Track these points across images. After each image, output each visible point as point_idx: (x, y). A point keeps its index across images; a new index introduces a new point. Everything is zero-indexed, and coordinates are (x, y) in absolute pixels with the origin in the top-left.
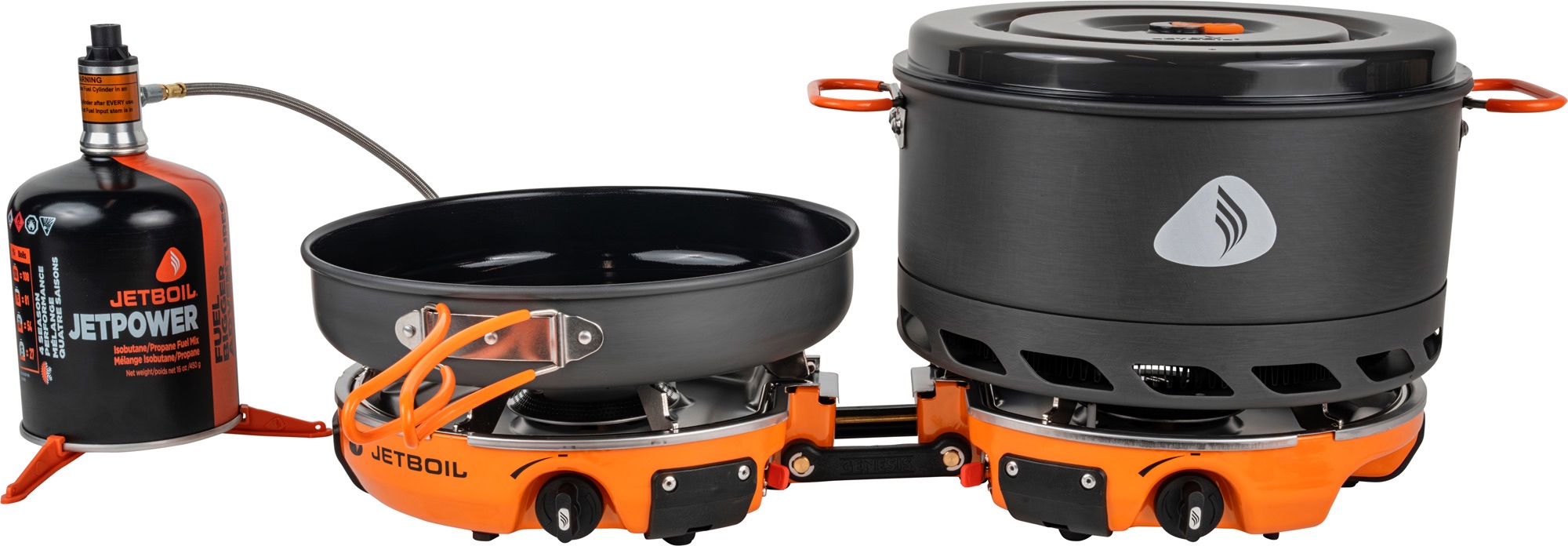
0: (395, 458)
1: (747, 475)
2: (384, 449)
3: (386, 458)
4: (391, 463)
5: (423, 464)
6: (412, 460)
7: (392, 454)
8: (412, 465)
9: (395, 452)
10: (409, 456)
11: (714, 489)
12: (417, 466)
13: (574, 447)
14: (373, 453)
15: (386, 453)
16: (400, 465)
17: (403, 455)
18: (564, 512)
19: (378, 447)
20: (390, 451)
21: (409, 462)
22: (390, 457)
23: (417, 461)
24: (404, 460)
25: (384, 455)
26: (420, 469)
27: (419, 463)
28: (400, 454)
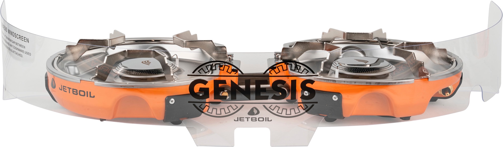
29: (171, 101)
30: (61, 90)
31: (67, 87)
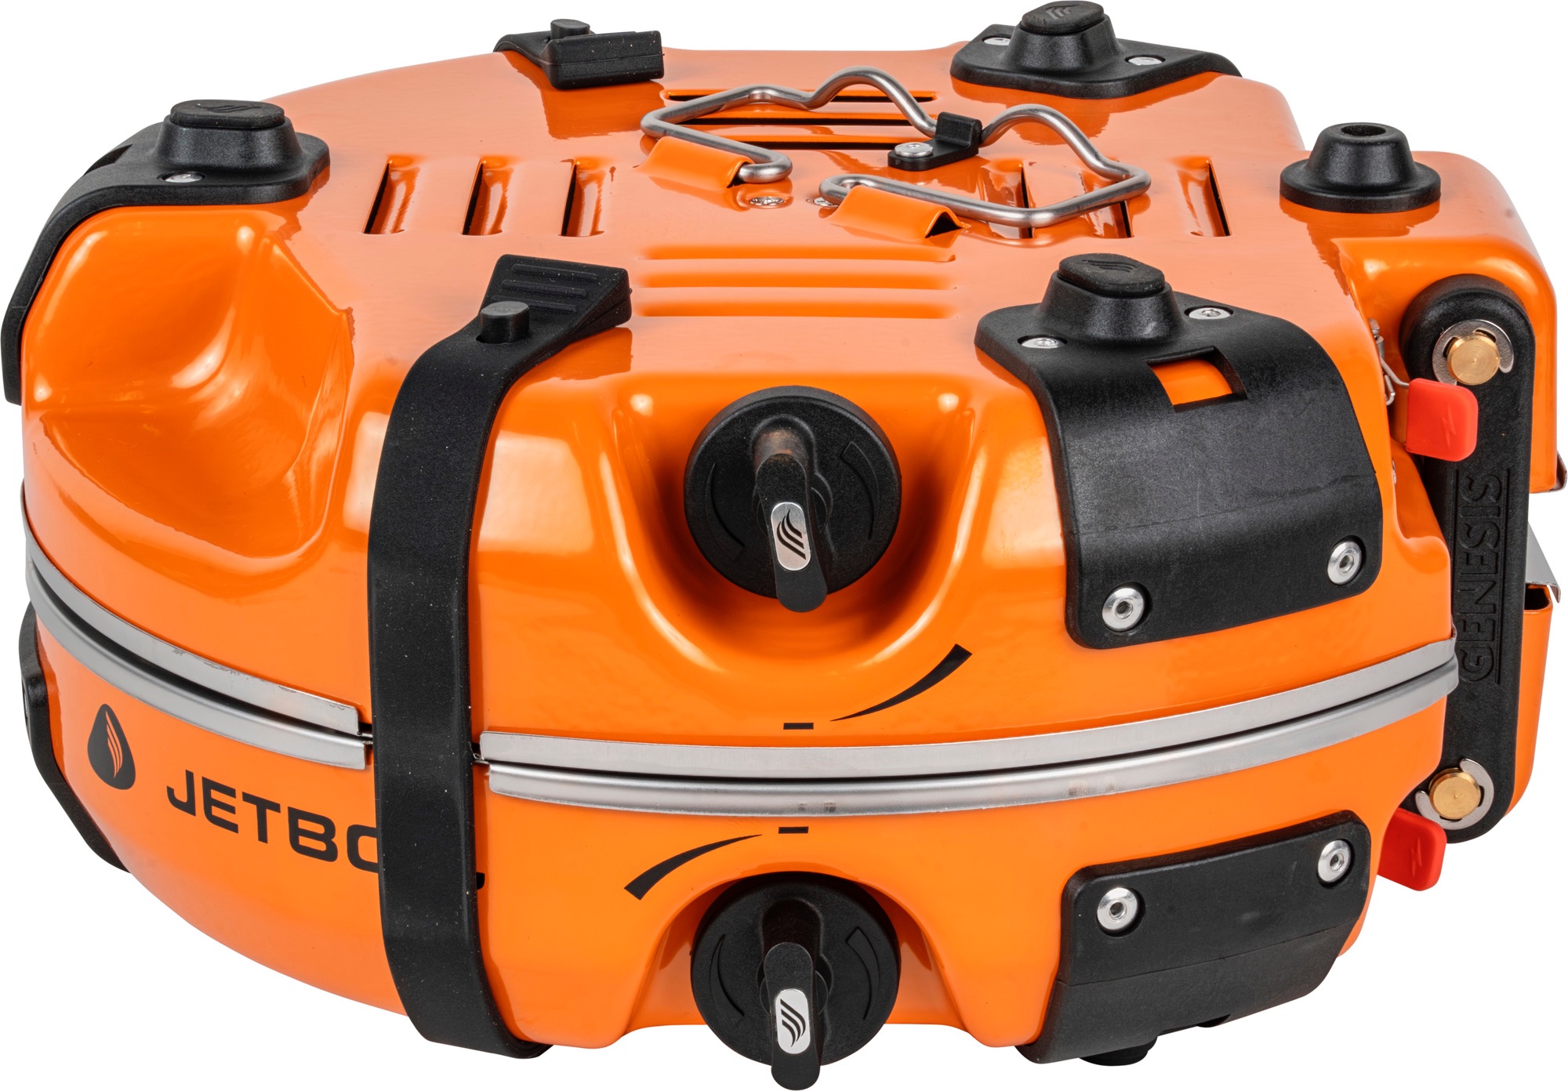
0: (247, 815)
1: (1340, 869)
2: (209, 785)
3: (216, 812)
4: (233, 828)
5: (341, 840)
6: (303, 824)
7: (237, 802)
8: (303, 841)
9: (247, 798)
10: (295, 815)
11: (1247, 917)
12: (321, 846)
13: (832, 809)
14: (170, 791)
15: (215, 795)
16: (263, 836)
17: (276, 807)
18: (794, 1000)
19: (190, 776)
20: (231, 792)
21: (295, 833)
22: (231, 809)
23: (320, 829)
24: (278, 823)
25: (209, 802)
26: (330, 855)
27: (328, 835)
28: (264, 806)
29: (1109, 906)
30: (189, 807)
31: (239, 795)
